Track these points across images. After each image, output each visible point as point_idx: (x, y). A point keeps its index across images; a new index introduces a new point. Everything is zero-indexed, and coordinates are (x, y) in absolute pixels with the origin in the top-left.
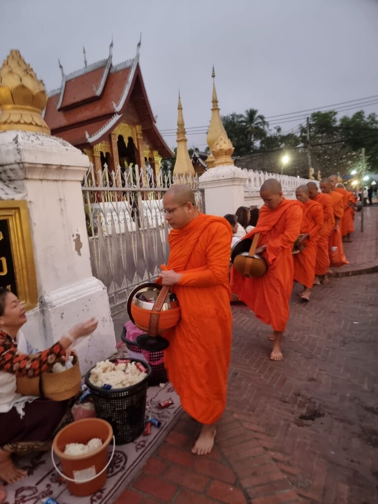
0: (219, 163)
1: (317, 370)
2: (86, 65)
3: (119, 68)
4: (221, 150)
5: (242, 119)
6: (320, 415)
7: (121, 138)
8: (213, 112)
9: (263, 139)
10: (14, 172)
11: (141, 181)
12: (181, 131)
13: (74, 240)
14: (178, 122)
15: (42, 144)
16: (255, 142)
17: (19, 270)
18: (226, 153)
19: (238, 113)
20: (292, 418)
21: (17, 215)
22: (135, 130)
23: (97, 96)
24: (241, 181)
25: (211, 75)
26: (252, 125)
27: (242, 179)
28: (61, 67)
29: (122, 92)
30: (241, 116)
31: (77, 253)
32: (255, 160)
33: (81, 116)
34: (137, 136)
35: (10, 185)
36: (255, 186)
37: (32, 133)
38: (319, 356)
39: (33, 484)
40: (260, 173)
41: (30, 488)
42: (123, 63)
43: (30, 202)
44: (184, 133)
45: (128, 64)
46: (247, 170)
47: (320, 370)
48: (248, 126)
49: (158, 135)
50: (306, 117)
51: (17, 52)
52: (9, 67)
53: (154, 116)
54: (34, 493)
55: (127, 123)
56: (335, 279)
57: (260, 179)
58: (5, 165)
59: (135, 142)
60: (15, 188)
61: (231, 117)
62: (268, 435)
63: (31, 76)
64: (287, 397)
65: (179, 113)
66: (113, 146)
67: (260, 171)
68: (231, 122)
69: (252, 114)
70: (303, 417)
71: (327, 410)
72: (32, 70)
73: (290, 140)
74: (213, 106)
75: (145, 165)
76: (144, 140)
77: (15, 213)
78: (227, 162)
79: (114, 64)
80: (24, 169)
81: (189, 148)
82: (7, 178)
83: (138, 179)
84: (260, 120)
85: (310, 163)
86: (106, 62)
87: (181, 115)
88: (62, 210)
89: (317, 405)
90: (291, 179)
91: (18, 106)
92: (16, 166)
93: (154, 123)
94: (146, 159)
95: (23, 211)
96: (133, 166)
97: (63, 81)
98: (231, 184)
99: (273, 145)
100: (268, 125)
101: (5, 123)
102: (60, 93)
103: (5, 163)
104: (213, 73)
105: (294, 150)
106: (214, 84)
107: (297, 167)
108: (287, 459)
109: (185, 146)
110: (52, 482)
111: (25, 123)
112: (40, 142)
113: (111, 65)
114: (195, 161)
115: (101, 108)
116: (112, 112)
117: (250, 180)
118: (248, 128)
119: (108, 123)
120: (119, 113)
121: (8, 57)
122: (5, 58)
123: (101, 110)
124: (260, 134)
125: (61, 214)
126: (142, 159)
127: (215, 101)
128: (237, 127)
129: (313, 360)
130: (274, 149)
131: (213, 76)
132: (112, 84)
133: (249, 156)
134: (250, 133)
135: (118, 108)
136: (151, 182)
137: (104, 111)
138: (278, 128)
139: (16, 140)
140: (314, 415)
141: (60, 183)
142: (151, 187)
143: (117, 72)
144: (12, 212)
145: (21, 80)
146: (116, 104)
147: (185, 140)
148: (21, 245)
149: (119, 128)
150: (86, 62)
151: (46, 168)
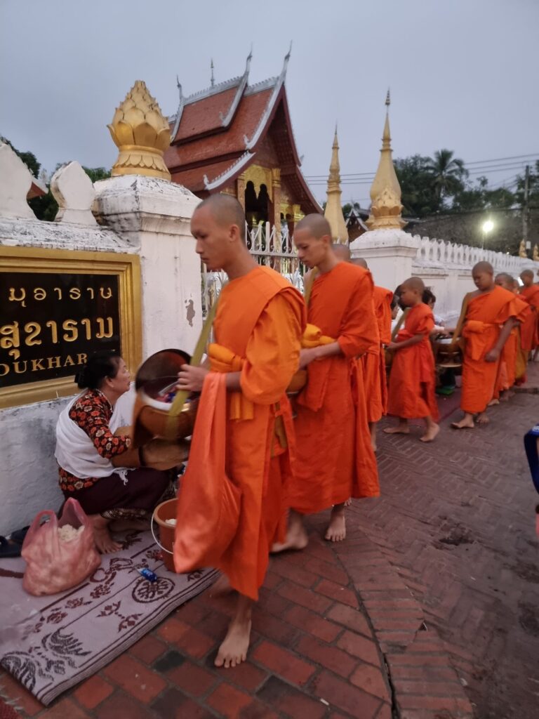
0: (379, 226)
1: (477, 496)
2: (212, 84)
3: (256, 90)
4: (384, 208)
5: (429, 164)
6: (466, 541)
7: (250, 185)
8: (382, 155)
9: (458, 194)
10: (130, 221)
11: (271, 243)
12: (335, 179)
13: (187, 307)
14: (331, 166)
15: (162, 192)
16: (445, 198)
17: (125, 334)
18: (392, 212)
19: (423, 156)
20: (430, 539)
21: (128, 272)
22: (271, 175)
23: (223, 127)
24: (409, 251)
25: (385, 101)
26: (444, 173)
27: (410, 248)
28: (179, 86)
29: (258, 122)
30: (428, 160)
31: (188, 322)
32: (442, 225)
33: (200, 153)
34: (273, 183)
35: (122, 237)
36: (431, 260)
37: (152, 178)
38: (483, 482)
39: (128, 557)
40: (439, 243)
41: (124, 560)
42: (263, 82)
43: (143, 257)
44: (338, 182)
45: (270, 84)
46: (419, 238)
47: (480, 496)
48: (436, 175)
49: (303, 183)
50: (525, 164)
51: (143, 83)
52: (134, 101)
53: (300, 155)
54: (130, 564)
55: (260, 165)
56: (531, 395)
57: (439, 250)
58: (120, 214)
59: (270, 192)
60: (128, 241)
61: (412, 161)
62: (397, 551)
63: (157, 112)
64: (429, 518)
65: (333, 154)
66: (239, 195)
67: (439, 240)
68: (411, 167)
69: (444, 157)
70: (444, 541)
71: (477, 537)
72: (157, 104)
73: (500, 199)
74: (383, 145)
75: (280, 225)
76: (282, 189)
77: (127, 268)
78: (391, 225)
79: (250, 84)
80: (140, 219)
81: (343, 205)
82: (120, 229)
83: (268, 240)
84: (457, 167)
85: (525, 233)
86: (240, 80)
87: (336, 157)
88: (176, 270)
89: (466, 531)
90: (489, 254)
91: (139, 147)
92: (132, 216)
93: (297, 166)
94: (282, 215)
95: (134, 267)
96: (264, 225)
97: (180, 105)
98: (394, 254)
99: (472, 204)
100: (467, 174)
101: (123, 166)
102: (175, 121)
103: (121, 211)
104: (388, 100)
105: (503, 213)
106: (387, 114)
107: (505, 239)
108: (415, 576)
109: (338, 201)
110: (148, 557)
111: (145, 167)
112: (159, 189)
113: (247, 85)
114: (353, 223)
115: (227, 143)
116: (243, 149)
117: (423, 252)
118: (436, 178)
119: (236, 164)
120: (251, 151)
121: (132, 89)
122: (129, 91)
123: (228, 146)
124: (454, 186)
125: (175, 274)
126: (277, 215)
127: (387, 139)
128: (419, 176)
129: (474, 485)
130: (473, 210)
131: (388, 104)
132: (246, 111)
133: (433, 219)
134: (439, 185)
135: (250, 145)
136: (284, 244)
137: (231, 147)
138: (482, 179)
139: (134, 186)
140: (459, 540)
141: (177, 238)
142: (284, 251)
143: (254, 95)
144: (123, 268)
145: (145, 118)
146: (248, 138)
147: (339, 192)
148: (130, 305)
149: (250, 171)
150: (212, 80)
151: (164, 219)
